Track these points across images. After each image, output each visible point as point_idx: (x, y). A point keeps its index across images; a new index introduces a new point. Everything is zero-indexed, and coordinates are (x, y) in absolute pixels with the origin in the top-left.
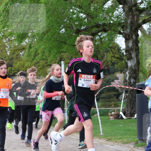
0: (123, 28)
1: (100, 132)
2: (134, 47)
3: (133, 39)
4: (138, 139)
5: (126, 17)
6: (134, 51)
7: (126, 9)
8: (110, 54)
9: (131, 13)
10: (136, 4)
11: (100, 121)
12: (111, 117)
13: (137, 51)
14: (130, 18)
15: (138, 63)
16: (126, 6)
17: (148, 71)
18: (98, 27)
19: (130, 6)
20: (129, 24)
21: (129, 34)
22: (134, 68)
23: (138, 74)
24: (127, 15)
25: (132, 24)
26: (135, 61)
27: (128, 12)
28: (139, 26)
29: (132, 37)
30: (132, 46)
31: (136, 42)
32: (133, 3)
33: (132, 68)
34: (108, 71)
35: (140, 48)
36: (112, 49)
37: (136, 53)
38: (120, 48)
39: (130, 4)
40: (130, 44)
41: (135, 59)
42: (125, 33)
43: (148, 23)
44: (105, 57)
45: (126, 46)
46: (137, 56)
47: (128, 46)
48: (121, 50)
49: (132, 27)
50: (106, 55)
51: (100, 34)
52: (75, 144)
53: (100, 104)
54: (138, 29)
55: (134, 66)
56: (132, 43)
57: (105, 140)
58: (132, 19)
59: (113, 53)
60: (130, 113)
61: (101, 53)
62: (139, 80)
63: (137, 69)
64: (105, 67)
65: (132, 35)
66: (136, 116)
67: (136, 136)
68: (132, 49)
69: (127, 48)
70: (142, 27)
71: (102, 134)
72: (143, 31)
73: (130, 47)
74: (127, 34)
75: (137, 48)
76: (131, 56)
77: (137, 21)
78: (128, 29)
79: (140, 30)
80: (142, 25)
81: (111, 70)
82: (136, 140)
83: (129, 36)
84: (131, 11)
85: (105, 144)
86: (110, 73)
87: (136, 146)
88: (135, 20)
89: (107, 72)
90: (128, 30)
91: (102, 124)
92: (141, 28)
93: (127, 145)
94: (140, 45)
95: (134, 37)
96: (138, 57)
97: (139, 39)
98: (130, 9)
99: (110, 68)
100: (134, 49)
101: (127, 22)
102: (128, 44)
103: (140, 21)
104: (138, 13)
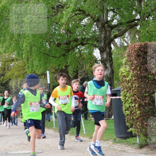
0: (98, 41)
1: (83, 131)
2: (108, 58)
4: (116, 137)
5: (100, 33)
6: (108, 61)
7: (100, 26)
9: (104, 29)
10: (107, 22)
11: (83, 122)
12: (92, 119)
13: (111, 61)
15: (112, 72)
16: (99, 23)
17: (120, 79)
18: (77, 41)
19: (102, 23)
20: (102, 38)
22: (109, 76)
23: (113, 81)
24: (101, 31)
25: (105, 38)
26: (110, 70)
27: (101, 28)
28: (112, 40)
29: (106, 49)
30: (106, 58)
31: (110, 54)
32: (105, 21)
33: (108, 77)
34: (87, 79)
35: (113, 59)
37: (110, 63)
38: (97, 59)
39: (102, 21)
40: (105, 56)
41: (110, 68)
42: (100, 46)
43: (119, 38)
45: (101, 58)
46: (111, 65)
47: (103, 57)
49: (105, 41)
51: (78, 47)
54: (111, 43)
55: (109, 75)
56: (107, 55)
57: (88, 138)
58: (105, 34)
59: (91, 63)
60: (108, 114)
62: (114, 86)
63: (112, 77)
64: (84, 76)
66: (113, 118)
67: (114, 134)
68: (106, 60)
70: (115, 41)
71: (85, 133)
72: (115, 45)
74: (102, 47)
75: (111, 59)
76: (106, 65)
79: (112, 43)
80: (114, 39)
82: (114, 137)
83: (103, 48)
85: (88, 141)
87: (114, 143)
88: (108, 35)
90: (103, 44)
91: (84, 124)
92: (113, 42)
93: (107, 142)
94: (113, 56)
95: (108, 50)
96: (112, 67)
97: (112, 51)
98: (103, 26)
99: (89, 76)
100: (109, 60)
102: (103, 55)
103: (112, 36)
104: (110, 29)
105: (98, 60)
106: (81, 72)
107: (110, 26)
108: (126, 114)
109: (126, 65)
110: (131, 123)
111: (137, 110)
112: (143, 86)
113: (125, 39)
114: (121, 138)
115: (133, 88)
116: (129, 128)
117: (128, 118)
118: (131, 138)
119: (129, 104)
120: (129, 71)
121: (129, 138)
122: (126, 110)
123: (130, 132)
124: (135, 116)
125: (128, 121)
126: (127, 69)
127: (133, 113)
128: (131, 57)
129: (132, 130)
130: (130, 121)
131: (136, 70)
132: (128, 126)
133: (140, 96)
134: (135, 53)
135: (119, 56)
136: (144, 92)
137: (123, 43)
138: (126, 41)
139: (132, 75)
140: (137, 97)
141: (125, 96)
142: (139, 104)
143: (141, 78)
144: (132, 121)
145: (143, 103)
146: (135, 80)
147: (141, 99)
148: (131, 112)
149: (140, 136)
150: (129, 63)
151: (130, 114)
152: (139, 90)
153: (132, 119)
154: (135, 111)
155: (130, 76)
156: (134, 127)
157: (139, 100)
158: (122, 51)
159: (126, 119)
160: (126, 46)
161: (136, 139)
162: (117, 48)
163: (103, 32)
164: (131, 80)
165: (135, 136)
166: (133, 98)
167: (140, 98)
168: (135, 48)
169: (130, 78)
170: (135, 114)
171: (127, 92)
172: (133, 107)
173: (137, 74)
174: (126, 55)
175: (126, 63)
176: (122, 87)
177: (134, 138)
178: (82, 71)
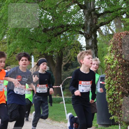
2: (93, 45)
3: (92, 38)
4: (97, 124)
5: (86, 20)
6: (93, 49)
7: (86, 13)
8: (73, 50)
9: (90, 16)
10: (94, 9)
11: (65, 107)
13: (96, 49)
14: (90, 21)
16: (86, 10)
19: (89, 11)
20: (88, 26)
21: (89, 34)
24: (87, 18)
25: (91, 26)
27: (87, 16)
28: (98, 28)
29: (91, 37)
30: (91, 45)
31: (95, 41)
32: (92, 8)
35: (98, 46)
36: (75, 46)
37: (95, 50)
38: (82, 45)
39: (89, 9)
40: (90, 43)
42: (86, 33)
43: (105, 26)
44: (69, 53)
45: (86, 45)
46: (96, 53)
47: (88, 44)
48: (82, 48)
49: (91, 29)
50: (69, 52)
51: (64, 33)
52: (45, 127)
53: (65, 93)
56: (92, 42)
58: (91, 21)
59: (75, 49)
61: (65, 50)
64: (69, 62)
65: (92, 35)
67: (96, 122)
69: (87, 46)
71: (67, 119)
72: (101, 33)
73: (90, 46)
74: (87, 34)
77: (96, 23)
78: (88, 30)
79: (98, 31)
80: (100, 27)
81: (74, 65)
82: (96, 124)
83: (89, 35)
84: (91, 15)
86: (74, 67)
88: (94, 23)
89: (70, 66)
92: (99, 29)
94: (98, 44)
95: (93, 37)
97: (97, 39)
98: (90, 13)
99: (73, 62)
100: (94, 47)
101: (87, 24)
102: (88, 42)
104: (96, 17)
105: (83, 47)
106: (65, 58)
107: (97, 14)
108: (109, 102)
109: (111, 53)
110: (113, 111)
111: (120, 98)
112: (127, 74)
113: (110, 27)
114: (103, 125)
115: (117, 76)
116: (112, 116)
117: (110, 106)
118: (113, 126)
119: (113, 91)
120: (114, 59)
121: (110, 125)
122: (109, 98)
123: (112, 119)
124: (118, 104)
125: (110, 108)
126: (112, 57)
127: (116, 100)
128: (116, 45)
129: (114, 118)
130: (113, 109)
131: (121, 58)
132: (110, 113)
133: (123, 84)
134: (120, 41)
135: (104, 43)
136: (128, 81)
137: (108, 31)
138: (111, 29)
139: (116, 63)
140: (121, 85)
141: (109, 84)
142: (123, 92)
143: (126, 66)
144: (115, 109)
145: (127, 91)
146: (119, 68)
147: (125, 87)
148: (114, 100)
149: (123, 125)
150: (114, 51)
151: (112, 101)
152: (123, 79)
153: (115, 106)
154: (118, 99)
155: (115, 64)
156: (116, 114)
157: (123, 88)
158: (107, 39)
159: (109, 106)
160: (111, 34)
161: (117, 127)
162: (102, 35)
163: (90, 20)
164: (115, 67)
165: (117, 124)
166: (117, 86)
167: (123, 86)
168: (121, 36)
169: (115, 66)
170: (118, 102)
171: (111, 79)
172: (116, 95)
173: (122, 62)
174: (111, 43)
175: (111, 51)
176: (106, 74)
177: (116, 126)
178: (67, 57)
